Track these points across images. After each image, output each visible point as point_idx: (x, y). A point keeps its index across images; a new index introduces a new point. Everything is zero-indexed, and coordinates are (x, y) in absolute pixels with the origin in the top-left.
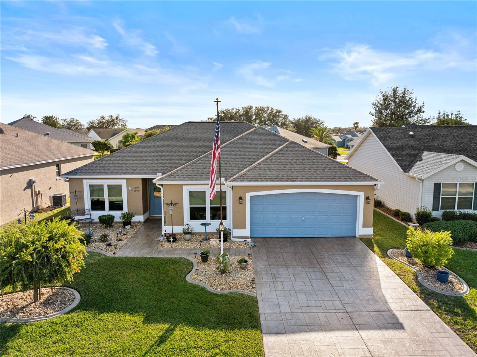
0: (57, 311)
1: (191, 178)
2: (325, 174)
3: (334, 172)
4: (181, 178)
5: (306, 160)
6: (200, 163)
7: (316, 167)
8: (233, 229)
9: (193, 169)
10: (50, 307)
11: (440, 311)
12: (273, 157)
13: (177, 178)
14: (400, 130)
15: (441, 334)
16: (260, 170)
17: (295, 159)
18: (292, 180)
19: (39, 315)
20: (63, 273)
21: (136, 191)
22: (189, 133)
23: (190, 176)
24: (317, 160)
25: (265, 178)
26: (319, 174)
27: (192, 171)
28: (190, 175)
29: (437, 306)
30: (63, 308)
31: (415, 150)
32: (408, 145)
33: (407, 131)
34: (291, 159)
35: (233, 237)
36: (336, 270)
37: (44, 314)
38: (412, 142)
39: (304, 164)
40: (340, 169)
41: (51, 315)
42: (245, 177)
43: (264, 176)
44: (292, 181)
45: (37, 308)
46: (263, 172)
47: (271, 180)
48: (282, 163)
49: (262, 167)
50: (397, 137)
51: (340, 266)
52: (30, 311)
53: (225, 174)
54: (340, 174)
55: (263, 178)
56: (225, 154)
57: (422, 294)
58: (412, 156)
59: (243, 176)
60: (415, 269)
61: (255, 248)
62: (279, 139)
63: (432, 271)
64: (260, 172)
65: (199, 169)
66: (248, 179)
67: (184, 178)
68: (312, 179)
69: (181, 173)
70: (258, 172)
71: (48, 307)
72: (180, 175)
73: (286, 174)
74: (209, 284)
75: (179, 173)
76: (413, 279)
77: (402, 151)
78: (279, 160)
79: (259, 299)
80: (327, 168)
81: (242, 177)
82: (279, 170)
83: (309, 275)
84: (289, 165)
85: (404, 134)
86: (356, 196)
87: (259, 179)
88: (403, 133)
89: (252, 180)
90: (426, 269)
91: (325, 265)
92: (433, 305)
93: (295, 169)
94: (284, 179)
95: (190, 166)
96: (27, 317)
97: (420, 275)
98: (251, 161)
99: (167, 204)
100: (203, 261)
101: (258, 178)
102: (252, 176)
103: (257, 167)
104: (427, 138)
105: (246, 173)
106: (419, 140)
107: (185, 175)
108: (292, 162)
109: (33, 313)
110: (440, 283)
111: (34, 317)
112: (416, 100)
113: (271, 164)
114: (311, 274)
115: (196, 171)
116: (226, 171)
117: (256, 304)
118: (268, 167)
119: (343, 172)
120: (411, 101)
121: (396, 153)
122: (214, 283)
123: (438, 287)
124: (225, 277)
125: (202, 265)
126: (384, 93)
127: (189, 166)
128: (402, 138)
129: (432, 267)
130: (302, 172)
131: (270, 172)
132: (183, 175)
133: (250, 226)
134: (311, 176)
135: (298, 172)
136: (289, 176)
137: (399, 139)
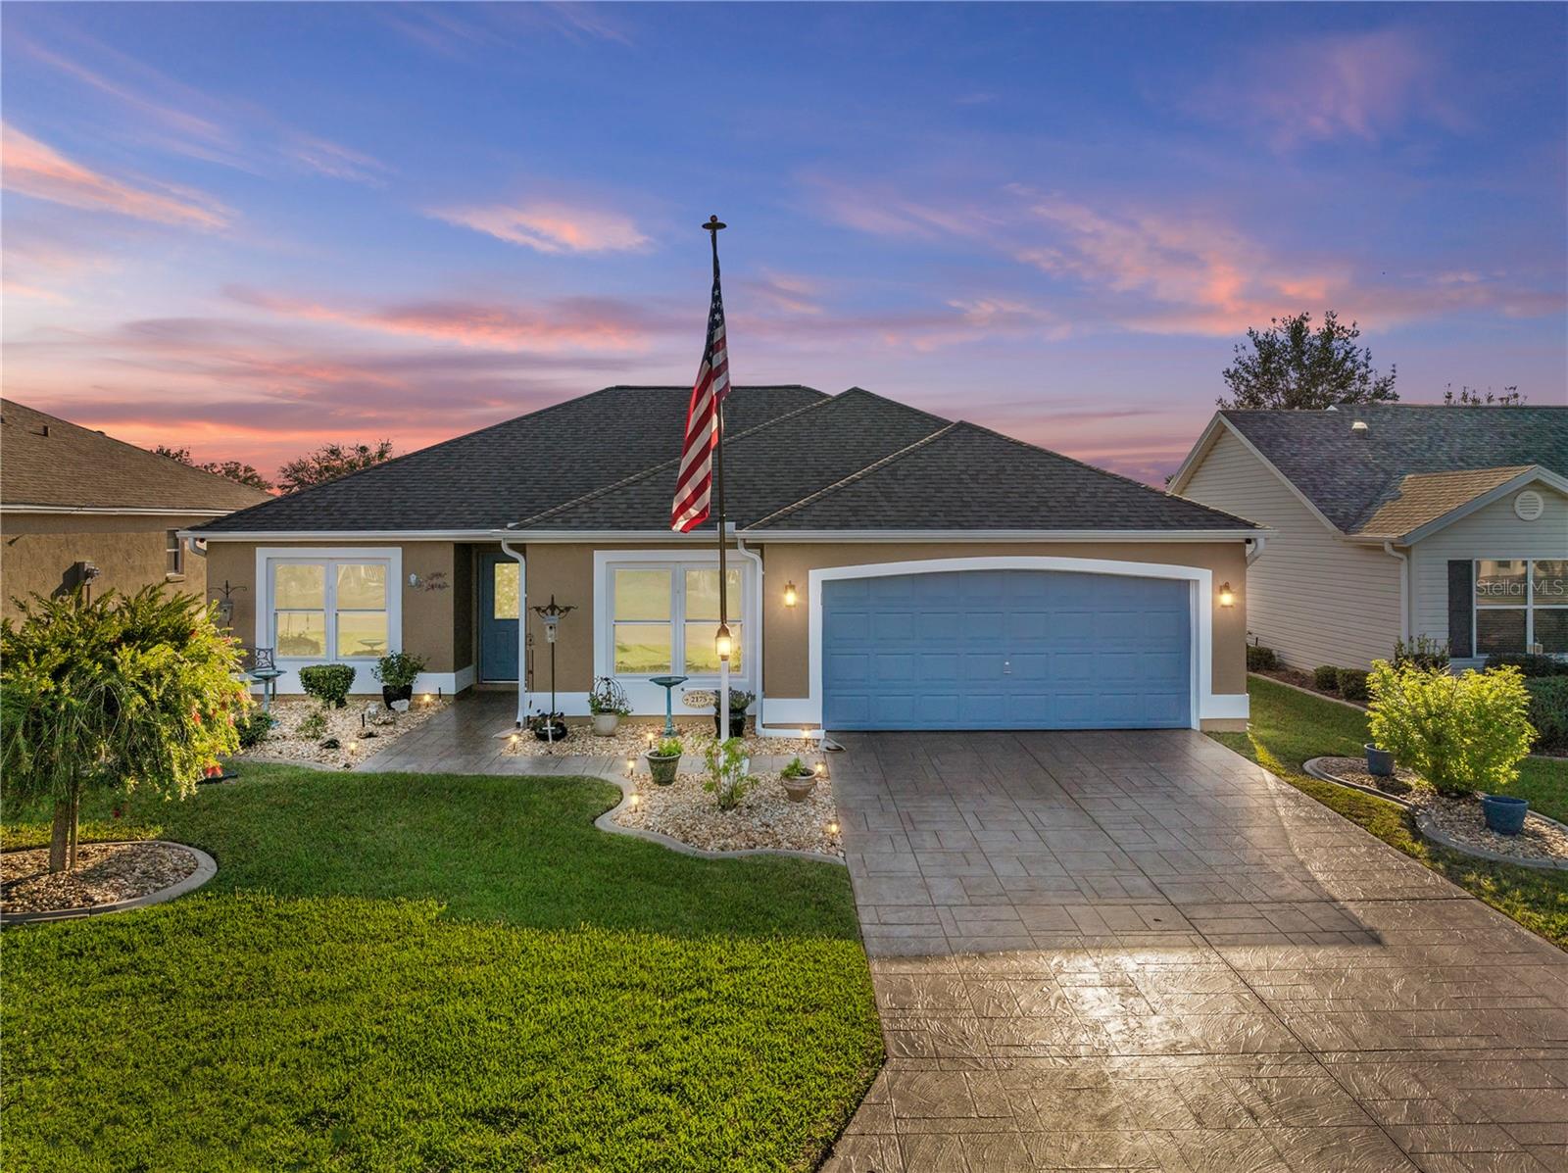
0: (129, 897)
1: (623, 525)
2: (1074, 509)
3: (1105, 504)
4: (589, 524)
5: (1009, 472)
6: (653, 484)
7: (1044, 490)
8: (764, 697)
9: (628, 501)
10: (105, 885)
11: (1508, 901)
12: (898, 464)
13: (572, 525)
14: (1319, 417)
15: (1518, 956)
16: (855, 499)
17: (974, 468)
18: (966, 524)
19: (63, 905)
20: (162, 763)
21: (433, 587)
22: (619, 417)
23: (620, 520)
24: (1047, 473)
25: (871, 518)
26: (1054, 509)
27: (625, 506)
28: (620, 515)
29: (1493, 888)
30: (151, 890)
31: (1376, 473)
32: (1349, 458)
33: (1343, 422)
34: (959, 468)
35: (764, 726)
36: (1127, 804)
37: (81, 903)
38: (1365, 452)
39: (1003, 481)
40: (1126, 495)
41: (107, 905)
42: (805, 518)
43: (868, 513)
44: (962, 527)
45: (60, 887)
46: (865, 503)
47: (894, 524)
48: (928, 481)
49: (863, 490)
50: (1313, 438)
51: (1139, 794)
52: (31, 894)
53: (737, 514)
54: (1126, 509)
55: (866, 518)
56: (737, 460)
57: (1436, 861)
58: (1365, 489)
59: (799, 513)
60: (1406, 804)
61: (838, 755)
62: (917, 420)
63: (1463, 806)
64: (856, 504)
65: (648, 501)
66: (816, 523)
67: (596, 525)
68: (1033, 524)
69: (587, 510)
70: (850, 504)
71: (99, 885)
72: (586, 515)
73: (944, 509)
74: (676, 835)
75: (580, 510)
76: (1401, 825)
77: (1332, 476)
78: (921, 473)
79: (853, 872)
80: (1081, 494)
81: (793, 517)
82: (919, 499)
83: (1030, 816)
84: (952, 485)
85: (1335, 430)
86: (1184, 585)
87: (852, 523)
88: (1332, 426)
89: (831, 523)
90: (1445, 800)
91: (1085, 793)
92: (1480, 886)
93: (974, 495)
94: (935, 524)
95: (620, 492)
96: (18, 909)
97: (1423, 818)
98: (823, 478)
99: (538, 609)
100: (655, 782)
101: (850, 519)
102: (828, 514)
103: (847, 489)
104: (1411, 441)
105: (809, 505)
106: (1388, 445)
107: (601, 515)
108: (963, 476)
109: (41, 900)
110: (1496, 834)
111: (43, 910)
112: (1368, 358)
113: (892, 481)
114: (1038, 814)
115: (639, 506)
116: (741, 504)
117: (845, 881)
118: (882, 490)
119: (1137, 504)
120: (1353, 361)
121: (1312, 480)
122: (695, 833)
123: (1491, 845)
124: (732, 817)
125: (653, 792)
126: (1261, 337)
127: (616, 492)
128: (1329, 441)
129: (1463, 794)
130: (1000, 505)
131: (890, 504)
132: (596, 515)
133: (824, 688)
134: (1027, 514)
135: (984, 504)
136: (954, 514)
137: (1320, 443)
